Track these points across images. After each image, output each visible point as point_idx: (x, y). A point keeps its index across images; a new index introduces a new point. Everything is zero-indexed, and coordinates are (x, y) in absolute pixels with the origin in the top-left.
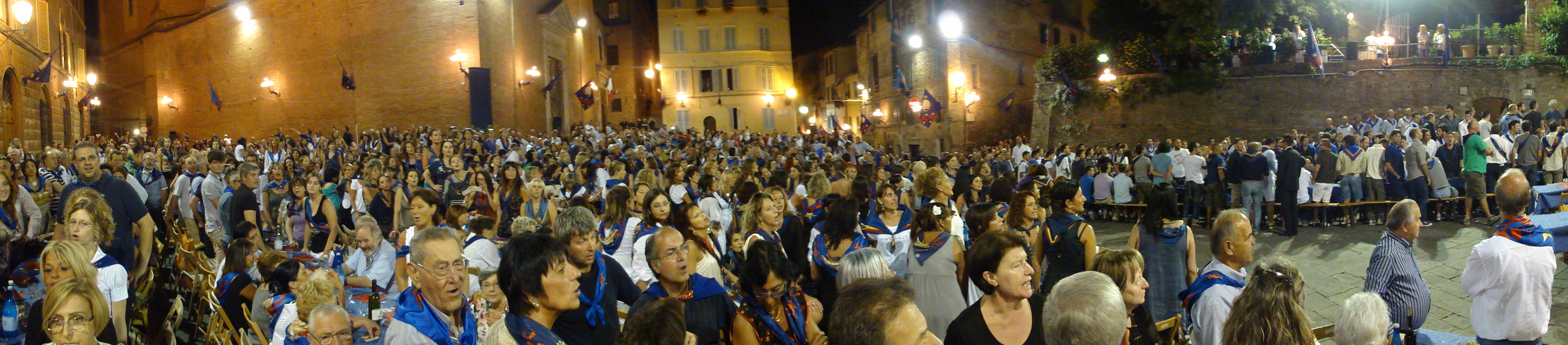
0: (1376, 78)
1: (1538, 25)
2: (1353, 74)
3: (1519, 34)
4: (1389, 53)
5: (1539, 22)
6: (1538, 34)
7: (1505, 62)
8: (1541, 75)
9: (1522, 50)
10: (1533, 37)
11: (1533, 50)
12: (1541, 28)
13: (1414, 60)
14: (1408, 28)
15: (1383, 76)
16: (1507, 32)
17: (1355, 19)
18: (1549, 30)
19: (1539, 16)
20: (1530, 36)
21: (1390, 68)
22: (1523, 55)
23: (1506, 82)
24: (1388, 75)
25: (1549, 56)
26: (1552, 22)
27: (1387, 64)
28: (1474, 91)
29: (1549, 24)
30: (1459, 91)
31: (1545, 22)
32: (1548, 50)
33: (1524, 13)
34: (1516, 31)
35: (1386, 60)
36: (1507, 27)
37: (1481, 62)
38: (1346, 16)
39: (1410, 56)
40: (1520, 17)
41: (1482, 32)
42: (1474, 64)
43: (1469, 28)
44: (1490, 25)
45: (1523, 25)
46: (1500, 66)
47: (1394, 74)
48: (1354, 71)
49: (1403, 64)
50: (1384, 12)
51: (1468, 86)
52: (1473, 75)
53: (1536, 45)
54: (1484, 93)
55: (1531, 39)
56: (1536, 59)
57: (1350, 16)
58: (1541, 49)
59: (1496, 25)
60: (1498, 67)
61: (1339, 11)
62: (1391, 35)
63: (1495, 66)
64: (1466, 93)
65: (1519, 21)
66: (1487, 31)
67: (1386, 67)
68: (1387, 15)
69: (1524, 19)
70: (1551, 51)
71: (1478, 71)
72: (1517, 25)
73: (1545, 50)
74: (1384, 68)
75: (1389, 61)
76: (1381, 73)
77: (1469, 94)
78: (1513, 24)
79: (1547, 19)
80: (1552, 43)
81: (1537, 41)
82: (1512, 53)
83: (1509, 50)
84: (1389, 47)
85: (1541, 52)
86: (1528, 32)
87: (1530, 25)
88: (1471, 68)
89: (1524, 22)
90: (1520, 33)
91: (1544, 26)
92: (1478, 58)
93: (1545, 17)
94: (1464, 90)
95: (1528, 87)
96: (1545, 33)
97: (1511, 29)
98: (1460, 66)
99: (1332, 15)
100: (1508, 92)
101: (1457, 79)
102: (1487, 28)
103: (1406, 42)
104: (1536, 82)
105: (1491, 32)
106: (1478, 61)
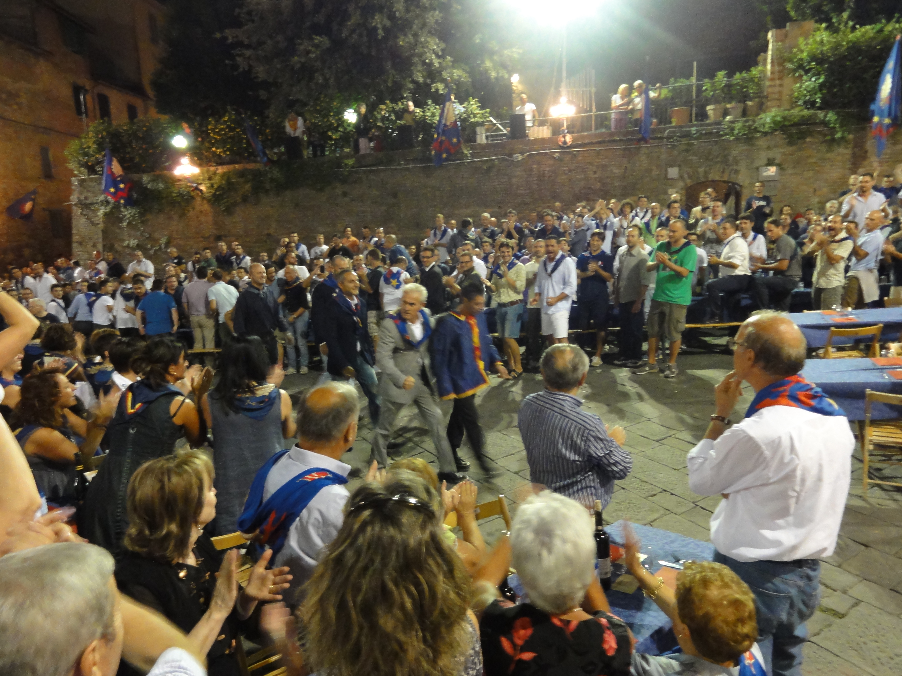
0: (551, 162)
1: (789, 66)
2: (519, 157)
3: (758, 85)
4: (568, 128)
5: (790, 60)
6: (788, 81)
7: (733, 129)
8: (791, 143)
9: (761, 108)
10: (781, 85)
11: (779, 106)
12: (795, 71)
13: (602, 134)
14: (593, 90)
15: (560, 160)
16: (738, 84)
17: (521, 82)
18: (807, 72)
19: (791, 52)
20: (774, 86)
21: (569, 147)
22: (763, 115)
23: (735, 158)
24: (567, 158)
25: (806, 112)
26: (813, 58)
27: (565, 142)
28: (688, 174)
29: (809, 63)
30: (666, 173)
31: (801, 59)
32: (805, 103)
33: (765, 51)
34: (752, 80)
35: (564, 137)
36: (738, 76)
37: (697, 131)
38: (509, 79)
39: (597, 128)
40: (760, 58)
41: (699, 88)
42: (687, 135)
43: (682, 83)
44: (712, 76)
45: (764, 72)
46: (726, 134)
47: (575, 155)
48: (522, 153)
49: (587, 141)
50: (560, 71)
51: (679, 166)
52: (687, 151)
53: (785, 98)
54: (701, 175)
55: (777, 89)
56: (784, 118)
57: (515, 79)
58: (793, 103)
59: (721, 75)
60: (722, 136)
61: (498, 73)
62: (570, 102)
63: (718, 134)
64: (676, 176)
65: (756, 64)
66: (707, 84)
67: (565, 147)
68: (564, 74)
69: (765, 60)
70: (811, 105)
71: (692, 144)
72: (755, 72)
73: (800, 103)
74: (562, 147)
75: (569, 138)
76: (557, 155)
77: (681, 177)
78: (748, 70)
79: (805, 54)
80: (813, 92)
81: (786, 91)
82: (744, 113)
83: (739, 110)
84: (567, 119)
85: (792, 108)
86: (772, 79)
87: (777, 68)
88: (684, 141)
89: (765, 64)
90: (758, 83)
91: (800, 67)
92: (693, 126)
93: (802, 51)
94: (673, 172)
95: (770, 163)
96: (801, 76)
97: (743, 79)
98: (668, 138)
99: (489, 79)
100: (737, 172)
101: (663, 157)
102: (706, 80)
103: (590, 111)
104: (784, 154)
105: (713, 85)
106: (693, 130)
